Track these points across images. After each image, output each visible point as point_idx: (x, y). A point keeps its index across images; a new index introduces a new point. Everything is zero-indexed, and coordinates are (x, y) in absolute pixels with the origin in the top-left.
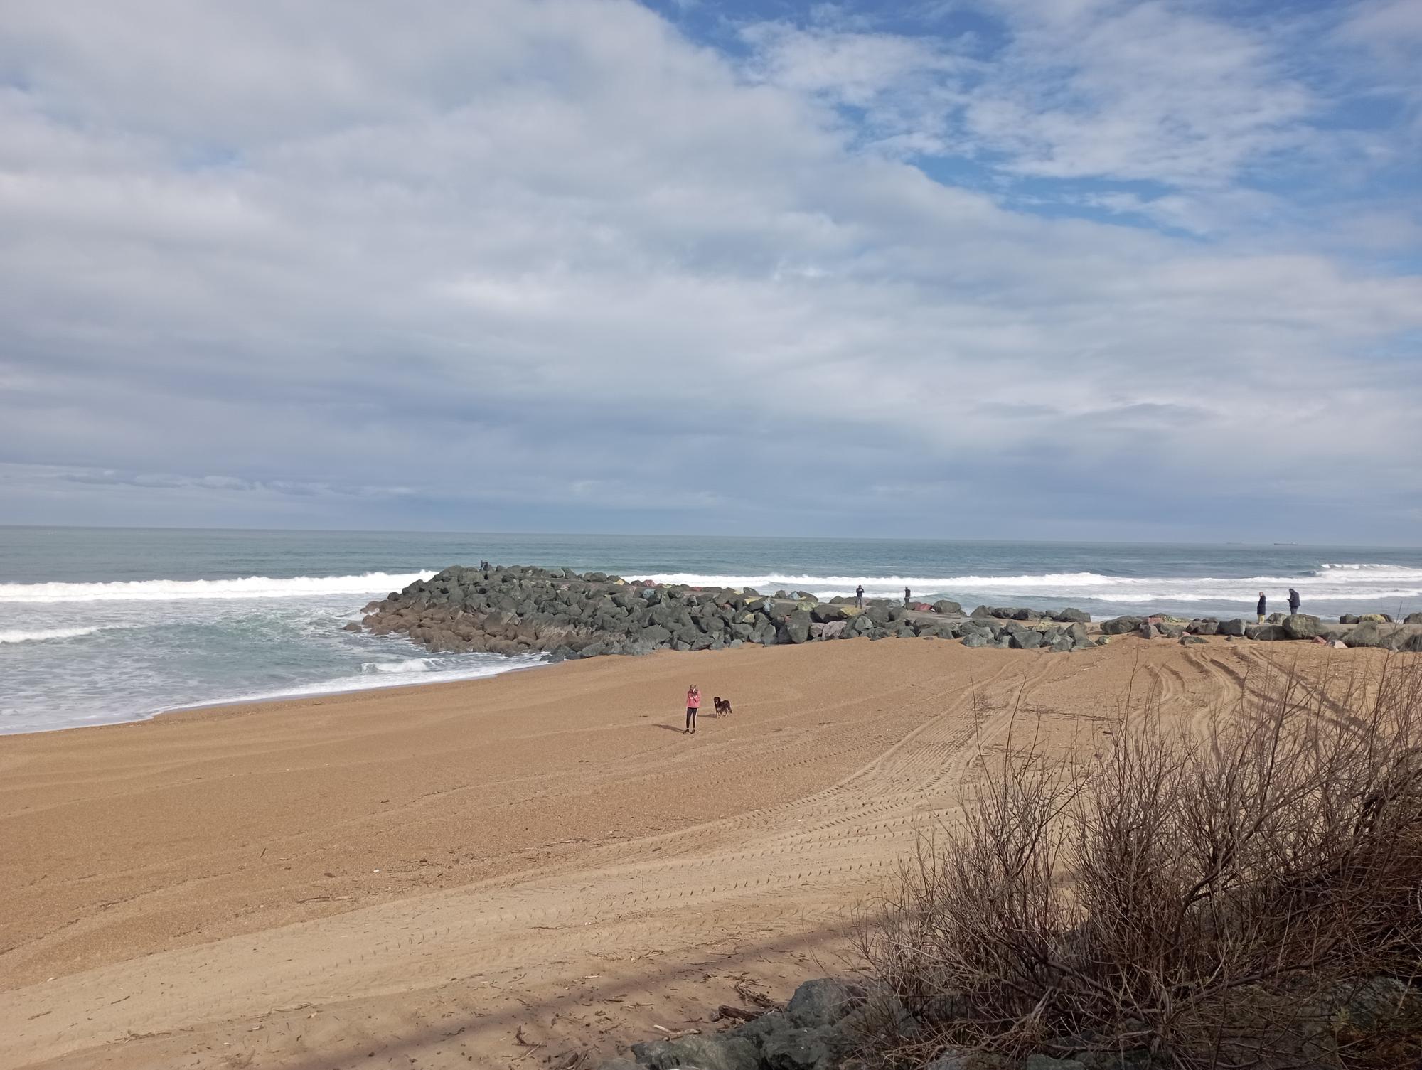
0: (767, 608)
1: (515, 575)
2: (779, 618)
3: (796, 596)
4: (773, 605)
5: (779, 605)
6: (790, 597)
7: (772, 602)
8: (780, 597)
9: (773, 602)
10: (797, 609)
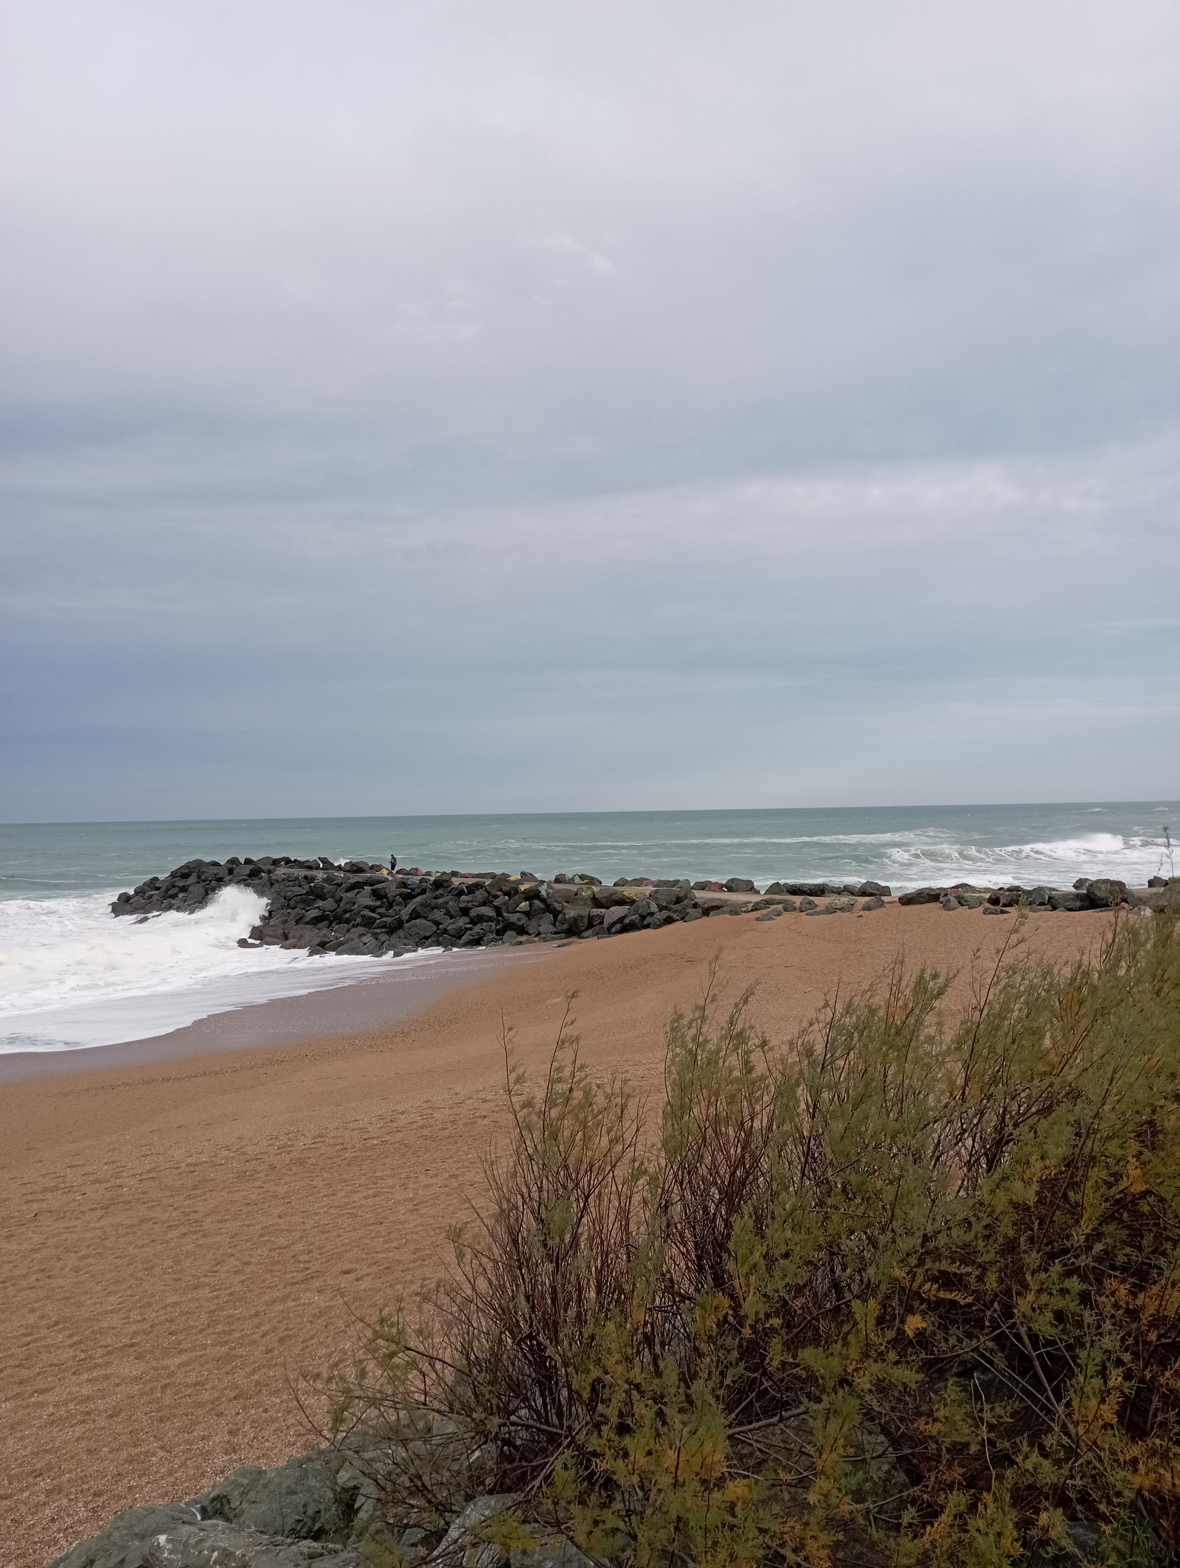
0: (544, 893)
1: (264, 868)
2: (556, 905)
3: (577, 880)
4: (551, 891)
5: (558, 891)
6: (571, 881)
7: (550, 887)
8: (560, 882)
9: (552, 888)
10: (576, 894)
